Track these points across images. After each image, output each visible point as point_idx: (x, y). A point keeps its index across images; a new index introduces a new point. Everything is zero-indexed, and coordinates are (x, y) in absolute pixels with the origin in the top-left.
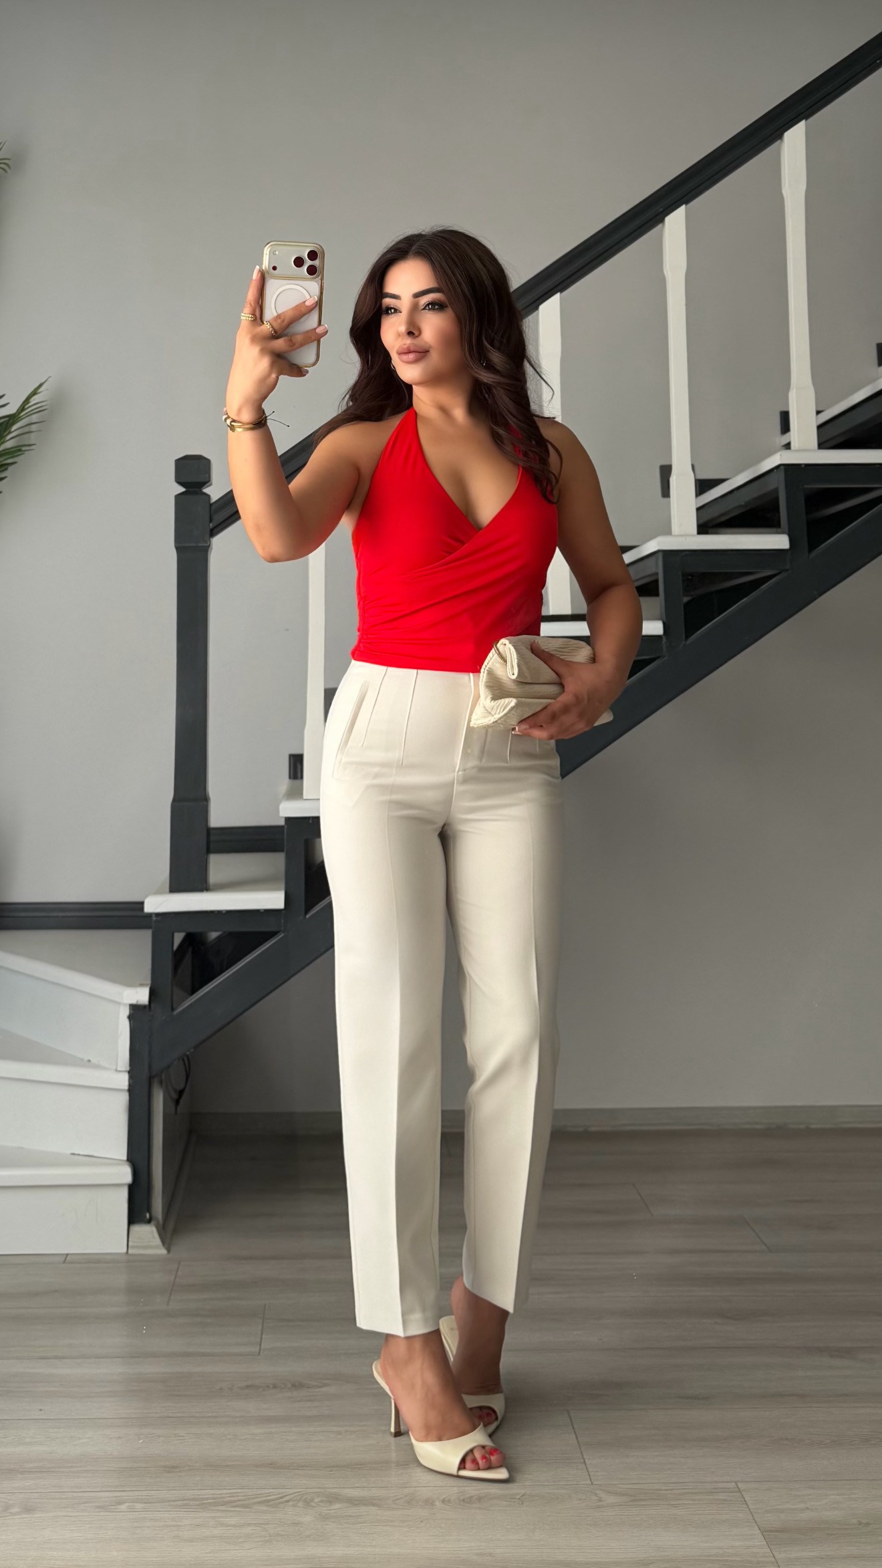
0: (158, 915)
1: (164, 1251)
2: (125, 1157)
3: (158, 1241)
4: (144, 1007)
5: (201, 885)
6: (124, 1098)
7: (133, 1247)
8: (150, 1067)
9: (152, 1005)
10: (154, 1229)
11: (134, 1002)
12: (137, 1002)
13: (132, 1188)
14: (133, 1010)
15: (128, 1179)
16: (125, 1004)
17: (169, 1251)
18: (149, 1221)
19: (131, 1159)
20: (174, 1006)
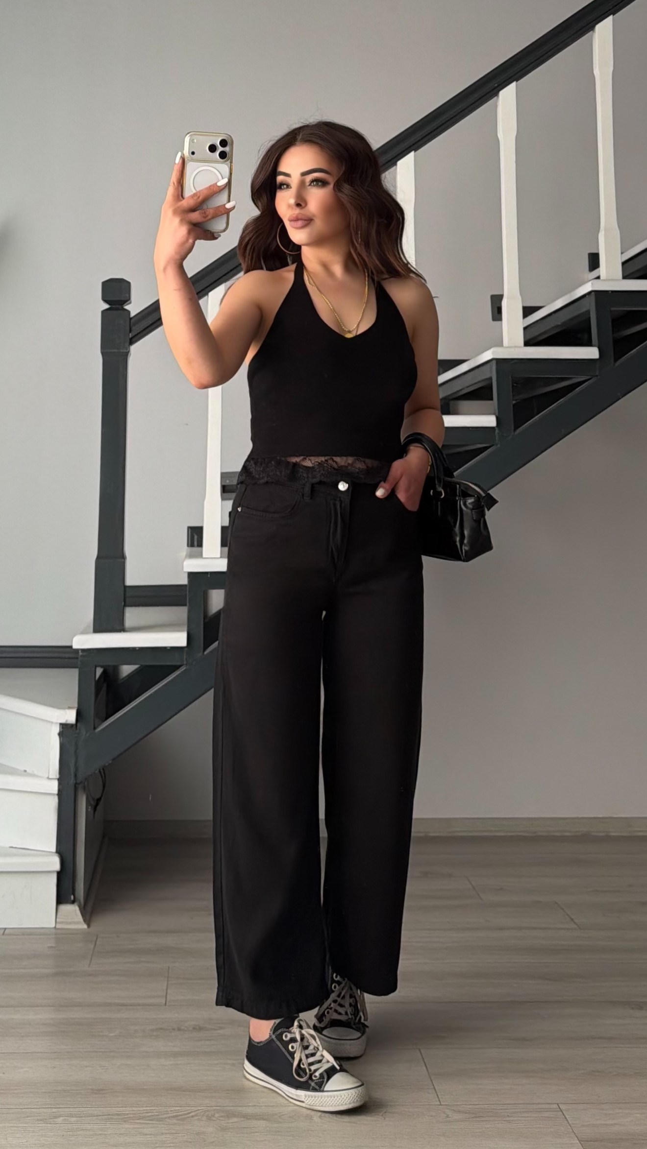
0: (83, 650)
1: (85, 926)
2: (54, 849)
3: (79, 918)
4: (72, 725)
5: (119, 627)
6: (54, 802)
7: (62, 923)
8: (76, 776)
9: (78, 725)
10: (77, 908)
11: (63, 721)
12: (67, 721)
13: (59, 874)
14: (63, 728)
15: (57, 867)
16: (56, 723)
17: (89, 926)
18: (73, 902)
19: (59, 852)
20: (96, 726)
